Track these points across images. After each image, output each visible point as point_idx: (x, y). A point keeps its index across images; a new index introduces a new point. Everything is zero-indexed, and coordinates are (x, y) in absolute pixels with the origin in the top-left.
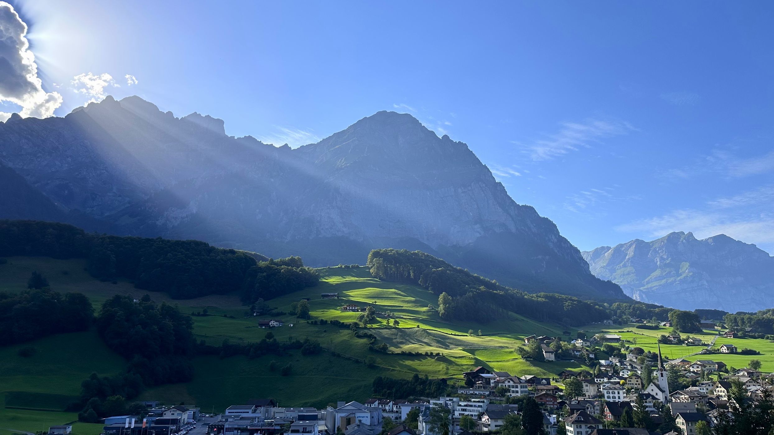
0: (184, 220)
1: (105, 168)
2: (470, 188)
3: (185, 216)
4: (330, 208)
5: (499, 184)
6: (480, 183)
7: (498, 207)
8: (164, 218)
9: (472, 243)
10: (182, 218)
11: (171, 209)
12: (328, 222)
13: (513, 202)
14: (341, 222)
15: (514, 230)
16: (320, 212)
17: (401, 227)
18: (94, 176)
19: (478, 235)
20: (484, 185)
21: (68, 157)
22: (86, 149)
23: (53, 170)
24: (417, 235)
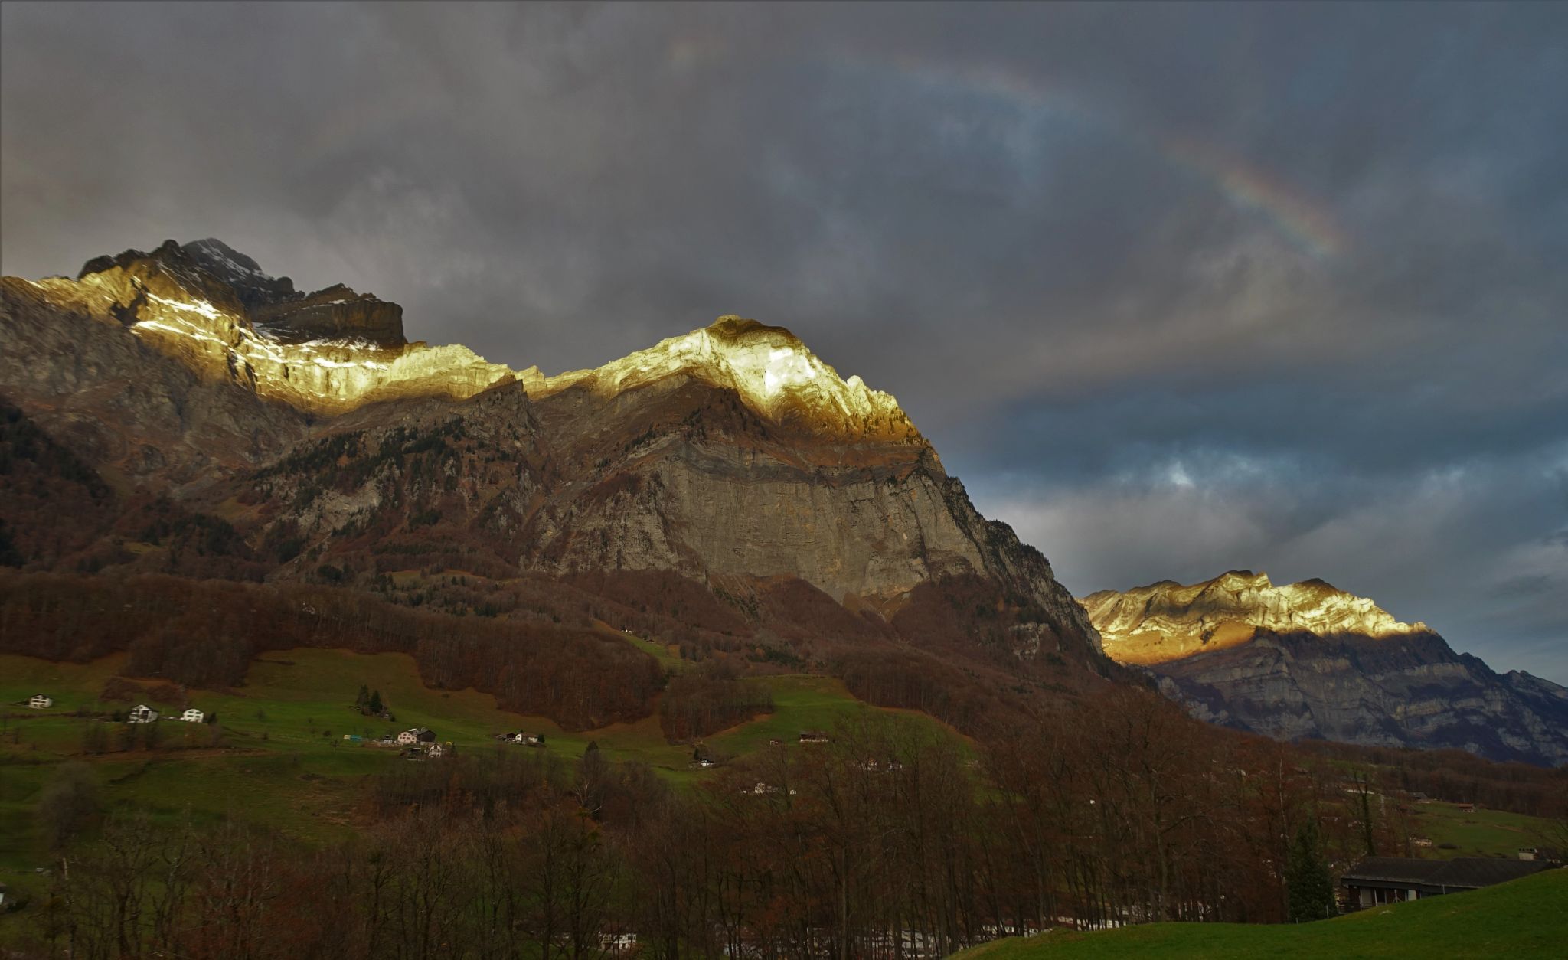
0: (354, 518)
1: (168, 393)
2: (904, 487)
3: (357, 511)
4: (644, 513)
5: (955, 482)
6: (924, 478)
7: (955, 527)
8: (314, 511)
9: (907, 592)
10: (349, 514)
11: (327, 494)
12: (639, 539)
13: (979, 516)
14: (664, 542)
15: (981, 571)
16: (625, 520)
17: (775, 555)
18: (145, 408)
19: (918, 579)
20: (930, 483)
21: (89, 365)
22: (127, 351)
23: (59, 392)
24: (804, 572)
